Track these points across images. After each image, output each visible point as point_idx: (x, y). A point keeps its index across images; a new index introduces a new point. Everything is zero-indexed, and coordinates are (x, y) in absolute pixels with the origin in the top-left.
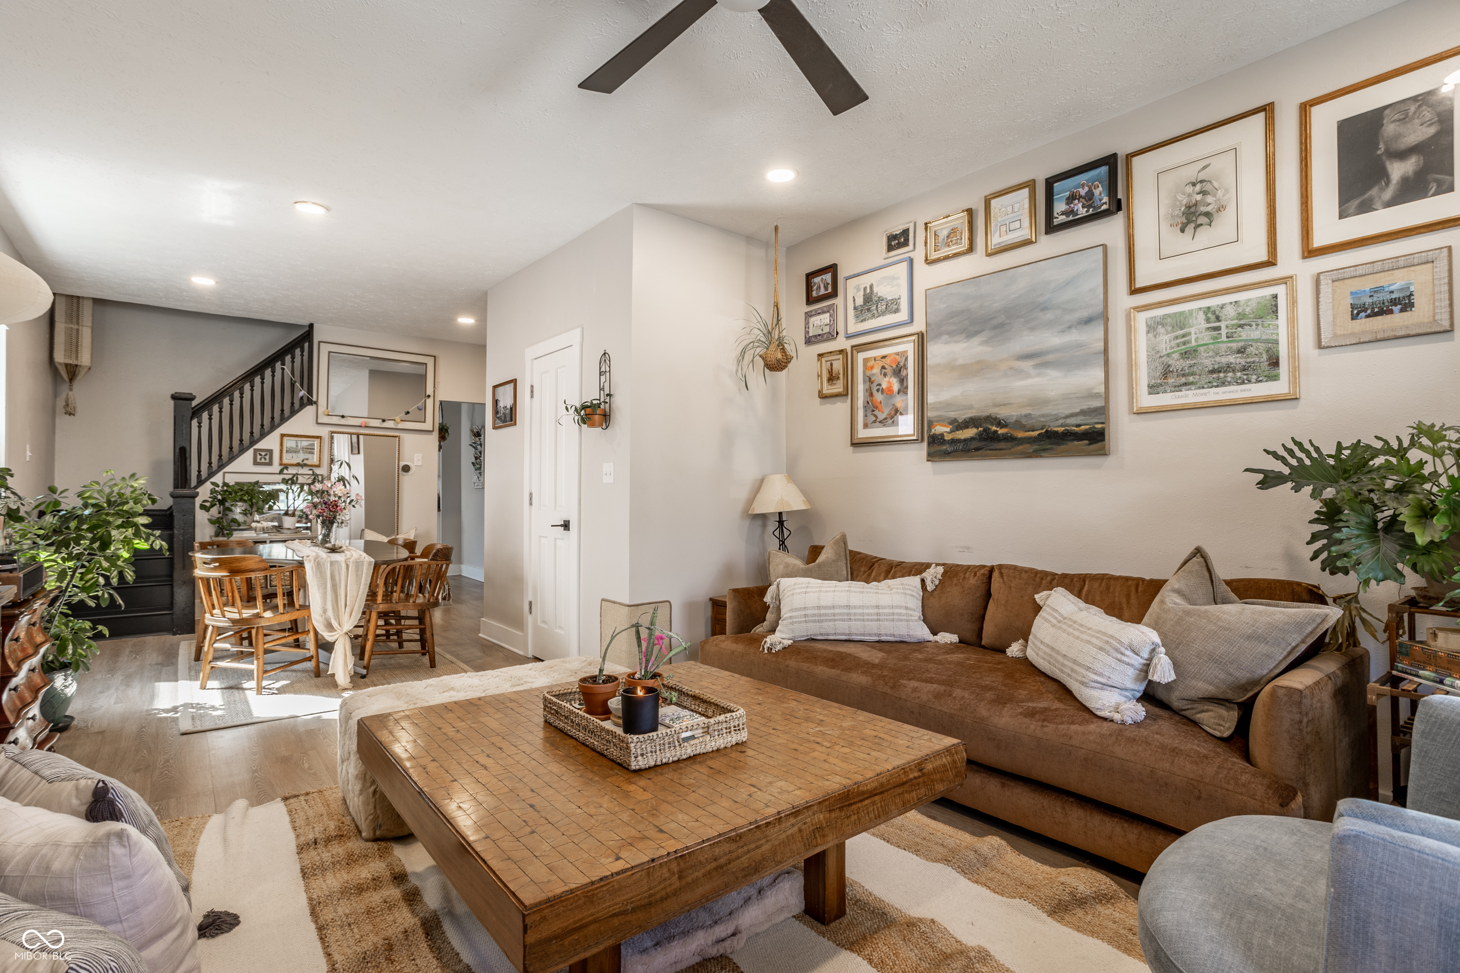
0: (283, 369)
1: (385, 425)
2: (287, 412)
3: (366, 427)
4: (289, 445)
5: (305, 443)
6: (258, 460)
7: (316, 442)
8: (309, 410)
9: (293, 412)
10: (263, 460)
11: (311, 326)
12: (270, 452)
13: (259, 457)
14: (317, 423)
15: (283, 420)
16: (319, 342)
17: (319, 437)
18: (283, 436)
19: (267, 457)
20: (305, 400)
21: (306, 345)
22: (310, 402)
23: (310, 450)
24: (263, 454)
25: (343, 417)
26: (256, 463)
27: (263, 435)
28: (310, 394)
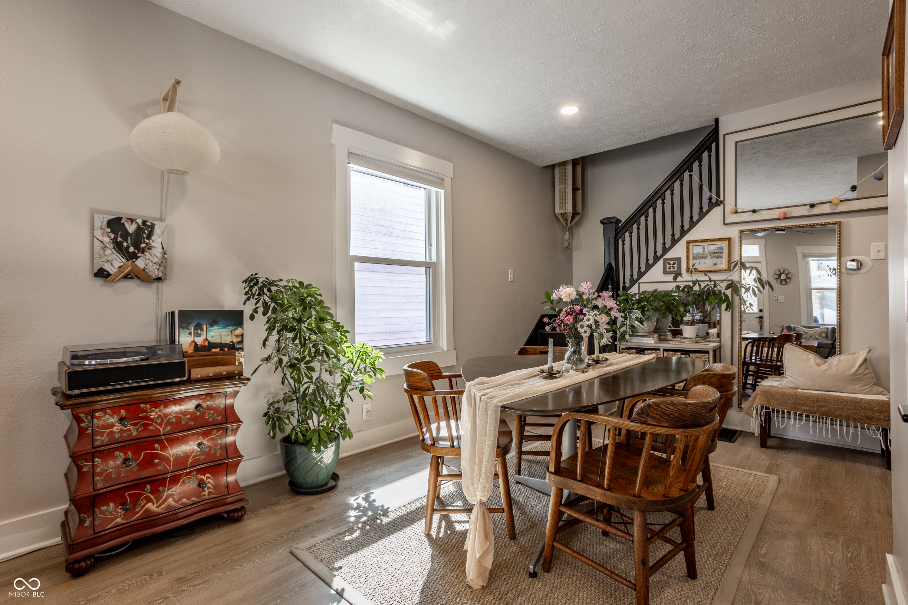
0: (691, 176)
1: (815, 211)
2: (696, 218)
3: (785, 218)
4: (695, 252)
5: (712, 247)
6: (668, 270)
7: (725, 244)
8: (717, 211)
9: (702, 215)
10: (672, 269)
11: (717, 120)
12: (679, 260)
13: (668, 266)
14: (725, 224)
15: (693, 224)
16: (725, 135)
17: (728, 239)
18: (688, 242)
19: (675, 266)
20: (714, 201)
21: (714, 145)
22: (718, 203)
23: (717, 254)
24: (672, 262)
25: (754, 211)
26: (665, 272)
27: (674, 242)
28: (718, 195)
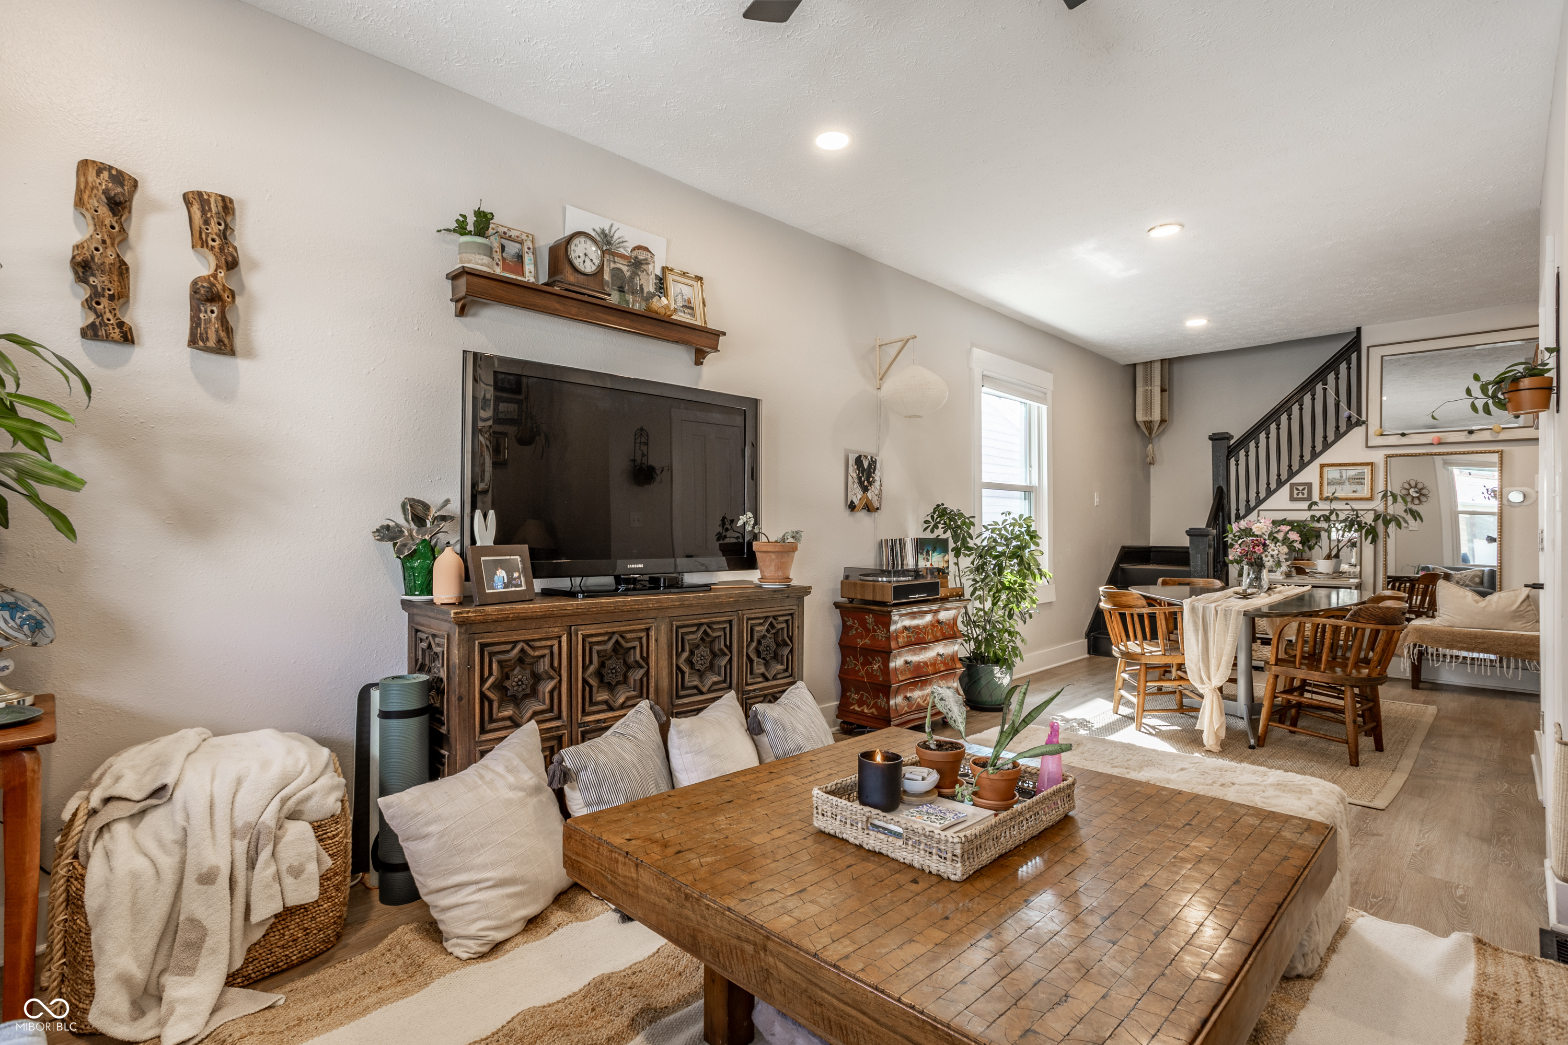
0: (1325, 390)
1: (1473, 438)
2: (1331, 437)
3: (1440, 444)
4: (1330, 477)
5: (1352, 472)
6: (1295, 496)
7: (1367, 470)
8: (1358, 432)
9: (1339, 436)
10: (1300, 496)
11: (1359, 330)
12: (1310, 485)
13: (1296, 492)
14: (1367, 446)
15: (1327, 446)
16: (1368, 347)
17: (1372, 464)
18: (1322, 466)
19: (1305, 492)
20: (1354, 420)
21: (1354, 356)
22: (1359, 423)
23: (1359, 480)
24: (1301, 488)
25: (1403, 435)
26: (1292, 499)
27: (1303, 465)
28: (1359, 413)
